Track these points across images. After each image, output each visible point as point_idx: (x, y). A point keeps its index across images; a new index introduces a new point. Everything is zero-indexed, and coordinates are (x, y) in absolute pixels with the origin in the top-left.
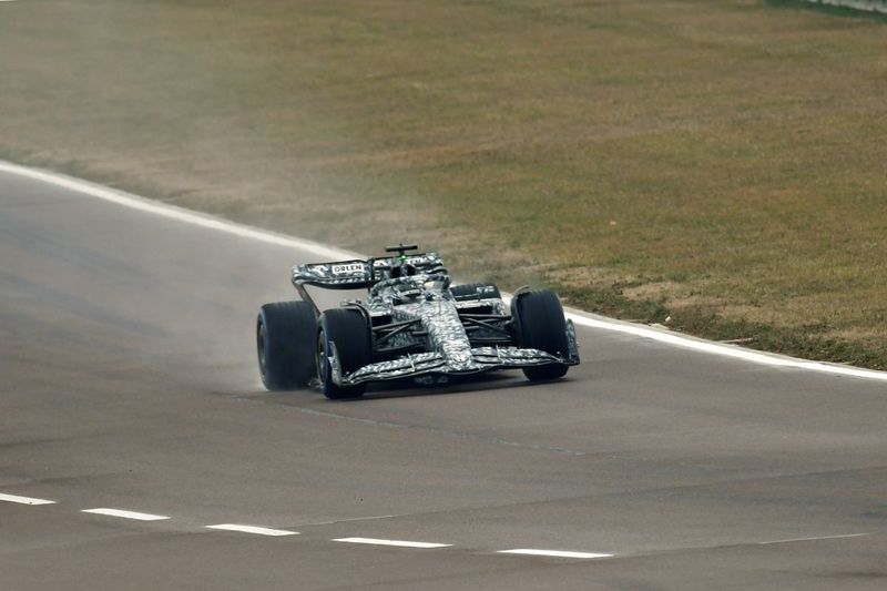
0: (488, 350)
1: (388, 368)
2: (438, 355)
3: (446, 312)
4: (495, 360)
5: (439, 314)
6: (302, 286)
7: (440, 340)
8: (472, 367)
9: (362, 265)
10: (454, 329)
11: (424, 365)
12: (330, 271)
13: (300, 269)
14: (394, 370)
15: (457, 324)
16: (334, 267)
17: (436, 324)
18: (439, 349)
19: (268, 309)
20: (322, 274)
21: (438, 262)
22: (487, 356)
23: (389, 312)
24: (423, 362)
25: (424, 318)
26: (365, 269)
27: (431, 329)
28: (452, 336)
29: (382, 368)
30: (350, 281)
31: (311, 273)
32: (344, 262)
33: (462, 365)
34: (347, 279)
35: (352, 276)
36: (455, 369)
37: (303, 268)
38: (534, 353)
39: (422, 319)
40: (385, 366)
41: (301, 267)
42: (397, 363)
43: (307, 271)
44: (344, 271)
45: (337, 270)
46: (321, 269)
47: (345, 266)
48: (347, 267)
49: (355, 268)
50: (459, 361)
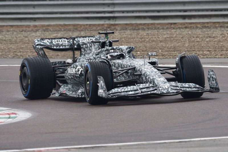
1: (126, 90)
2: (152, 85)
7: (151, 78)
8: (171, 92)
9: (66, 40)
11: (145, 90)
12: (52, 42)
13: (38, 41)
14: (129, 91)
15: (155, 70)
16: (53, 40)
18: (152, 82)
20: (48, 44)
24: (144, 88)
26: (68, 42)
27: (143, 72)
28: (157, 76)
29: (123, 90)
31: (43, 43)
32: (58, 38)
33: (166, 90)
34: (60, 46)
35: (62, 45)
36: (163, 92)
37: (39, 40)
38: (193, 85)
39: (136, 67)
40: (124, 89)
41: (38, 40)
42: (130, 88)
43: (41, 42)
44: (58, 43)
45: (55, 42)
46: (48, 41)
47: (58, 40)
48: (59, 41)
49: (63, 41)
50: (165, 88)
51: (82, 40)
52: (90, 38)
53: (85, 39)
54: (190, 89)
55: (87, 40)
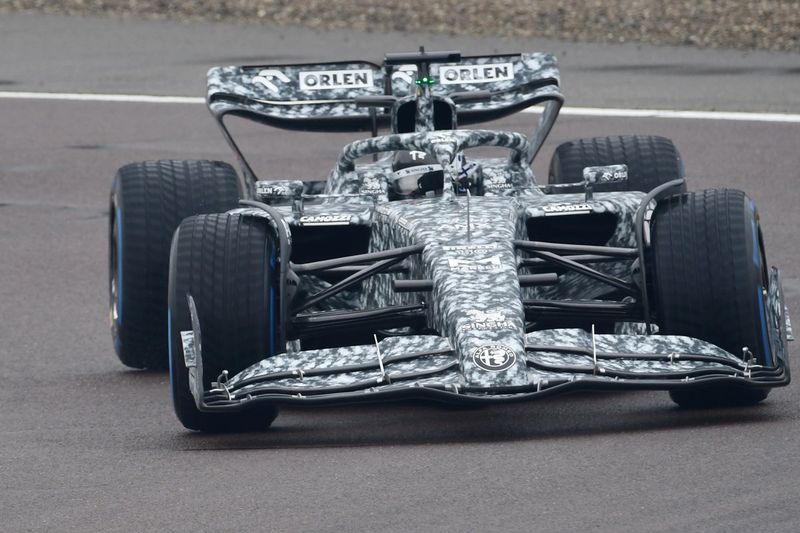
0: (568, 338)
1: (323, 366)
2: (445, 344)
3: (487, 232)
4: (582, 363)
5: (468, 236)
6: (220, 117)
7: (452, 308)
8: (518, 382)
9: (370, 74)
10: (492, 279)
11: (408, 368)
12: (294, 84)
13: (224, 77)
14: (337, 372)
15: (503, 265)
16: (303, 75)
17: (453, 263)
18: (450, 329)
19: (129, 177)
20: (274, 90)
21: (547, 74)
22: (564, 352)
23: (366, 216)
24: (407, 360)
25: (431, 244)
26: (376, 83)
27: (439, 274)
28: (482, 298)
29: (310, 366)
30: (339, 111)
31: (249, 86)
32: (328, 65)
33: (494, 374)
34: (332, 105)
35: (343, 99)
36: (477, 384)
37: (229, 74)
38: (685, 346)
39: (427, 248)
40: (319, 362)
41: (227, 70)
42: (348, 356)
43: (240, 82)
44: (325, 87)
45: (311, 81)
46: (275, 78)
47: (330, 74)
48: (335, 77)
49: (352, 79)
50: (488, 363)
51: (451, 76)
52: (493, 66)
53: (470, 67)
54: (657, 365)
55: (481, 73)
